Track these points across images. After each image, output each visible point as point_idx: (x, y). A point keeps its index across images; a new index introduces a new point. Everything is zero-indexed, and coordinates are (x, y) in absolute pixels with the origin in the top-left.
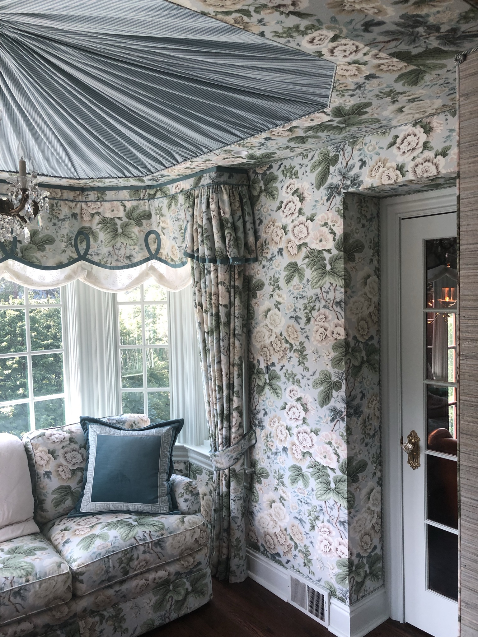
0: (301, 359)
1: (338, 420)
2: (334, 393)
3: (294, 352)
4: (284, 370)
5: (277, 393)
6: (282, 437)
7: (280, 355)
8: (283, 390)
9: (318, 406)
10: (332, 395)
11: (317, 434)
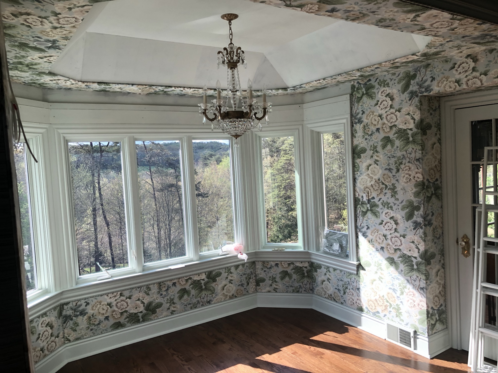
0: (393, 194)
1: (418, 228)
2: (416, 213)
3: (388, 190)
4: (381, 201)
5: (376, 215)
6: (380, 241)
7: (378, 192)
8: (381, 213)
9: (405, 221)
10: (414, 214)
11: (404, 238)
